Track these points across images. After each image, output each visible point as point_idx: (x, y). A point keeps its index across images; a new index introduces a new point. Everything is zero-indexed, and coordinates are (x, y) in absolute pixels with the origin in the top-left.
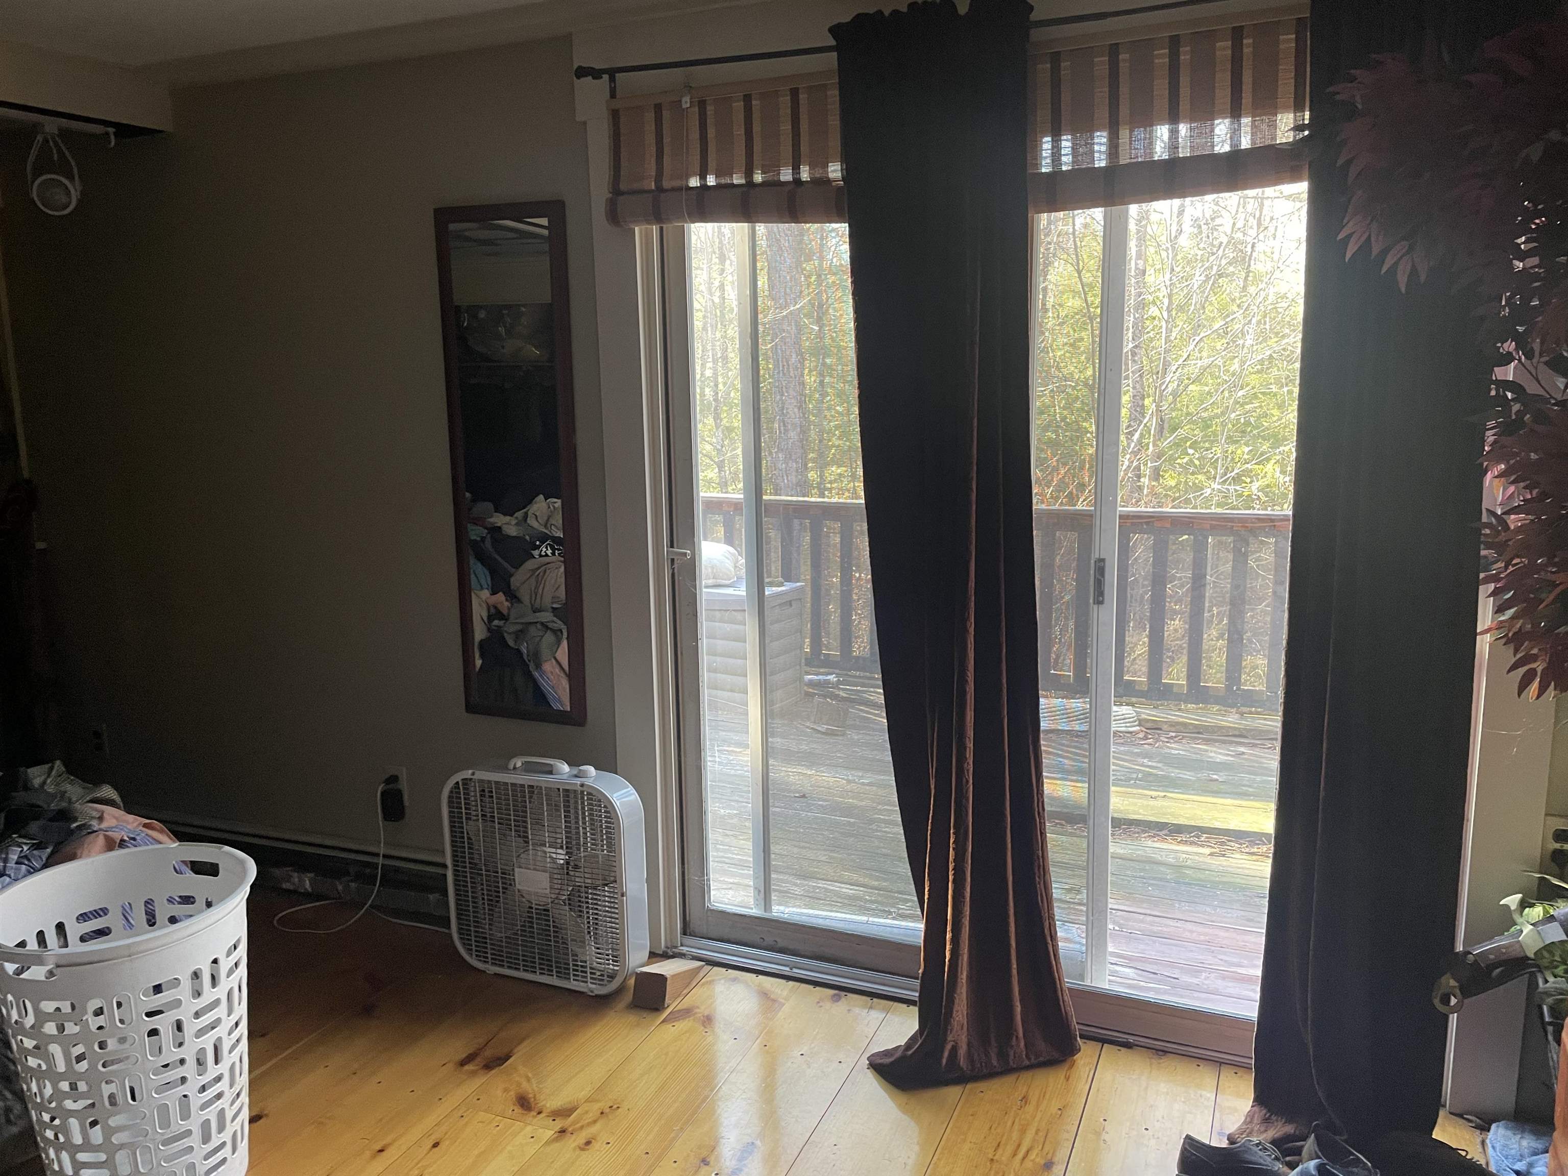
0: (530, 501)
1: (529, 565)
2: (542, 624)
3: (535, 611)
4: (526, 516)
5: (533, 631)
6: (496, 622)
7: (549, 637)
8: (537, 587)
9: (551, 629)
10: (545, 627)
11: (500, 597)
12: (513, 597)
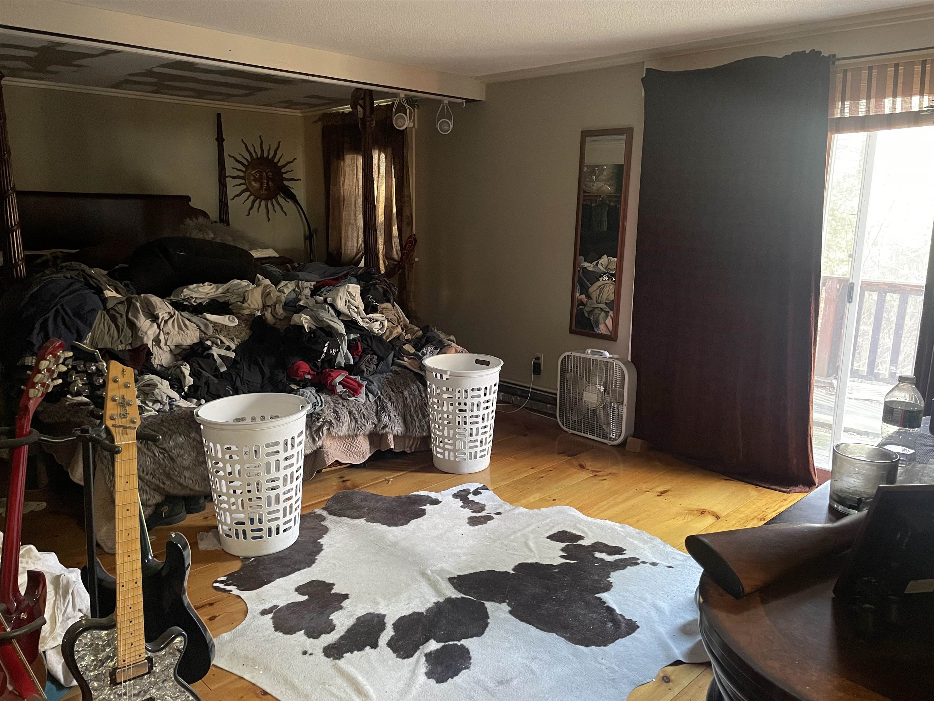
0: (600, 258)
1: (598, 284)
2: (601, 308)
3: (597, 303)
4: (597, 264)
5: (596, 311)
6: (581, 307)
7: (603, 314)
8: (599, 294)
9: (605, 311)
10: (602, 309)
11: (583, 296)
12: (589, 297)
